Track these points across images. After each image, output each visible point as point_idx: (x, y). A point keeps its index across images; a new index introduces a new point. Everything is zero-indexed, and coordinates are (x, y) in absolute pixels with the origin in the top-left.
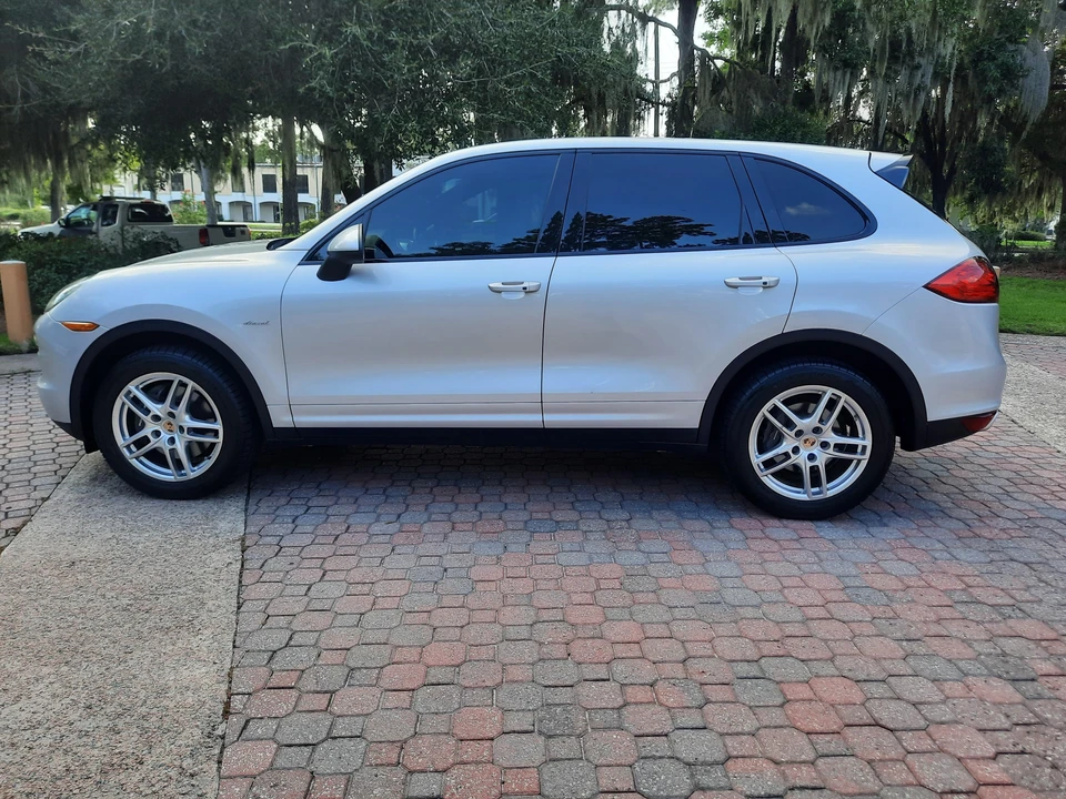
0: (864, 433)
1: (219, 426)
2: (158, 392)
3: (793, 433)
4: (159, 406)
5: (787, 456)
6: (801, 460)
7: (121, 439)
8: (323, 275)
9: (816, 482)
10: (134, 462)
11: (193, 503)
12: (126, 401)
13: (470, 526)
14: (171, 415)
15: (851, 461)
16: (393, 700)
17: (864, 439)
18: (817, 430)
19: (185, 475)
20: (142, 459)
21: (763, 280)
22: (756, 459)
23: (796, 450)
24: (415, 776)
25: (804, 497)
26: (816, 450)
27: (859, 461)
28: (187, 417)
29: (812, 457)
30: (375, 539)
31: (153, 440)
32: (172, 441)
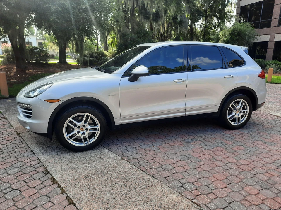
0: (247, 109)
3: (235, 110)
4: (80, 123)
5: (234, 116)
6: (236, 116)
7: (66, 136)
8: (130, 80)
9: (239, 120)
10: (70, 142)
12: (68, 123)
13: (173, 144)
14: (84, 126)
18: (239, 109)
19: (87, 143)
21: (232, 76)
22: (228, 117)
25: (237, 124)
26: (239, 113)
27: (246, 115)
28: (89, 126)
29: (238, 115)
31: (78, 134)
32: (83, 133)
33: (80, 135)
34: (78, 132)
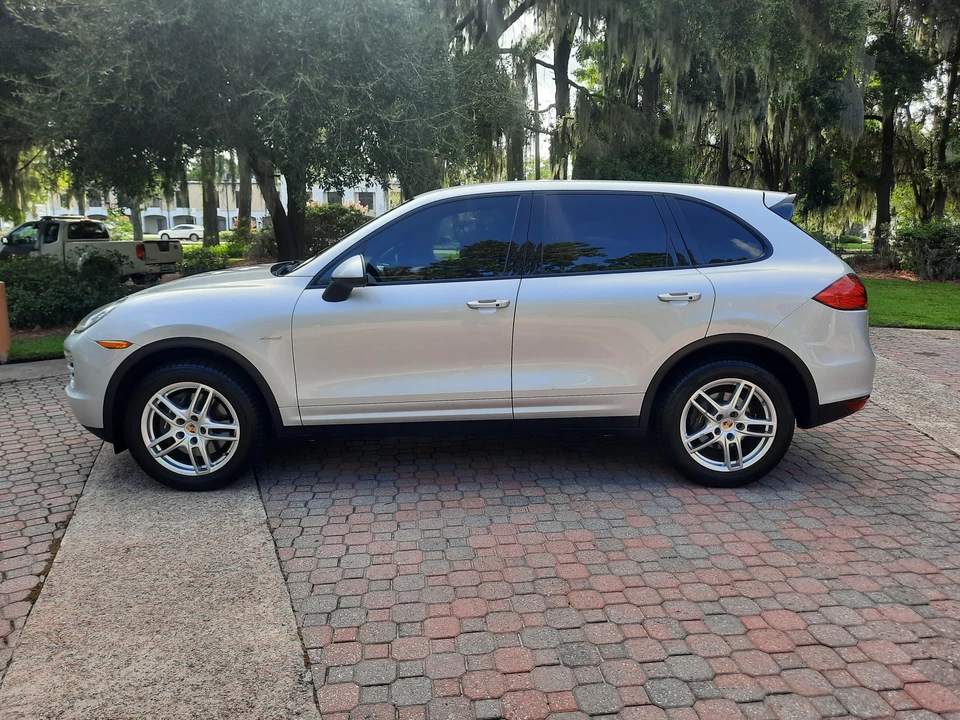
0: (770, 415)
1: (236, 427)
2: (182, 399)
3: (715, 418)
4: (184, 411)
5: (710, 436)
6: (721, 438)
7: (148, 440)
8: (326, 297)
9: (734, 455)
10: (160, 460)
11: (212, 494)
12: (154, 407)
13: (456, 504)
14: (195, 418)
15: (761, 438)
16: (440, 646)
17: (770, 420)
18: (734, 415)
19: (205, 469)
20: (167, 457)
21: (689, 295)
22: (686, 440)
23: (718, 431)
24: (477, 703)
25: (726, 469)
26: (733, 430)
27: (767, 438)
28: (207, 420)
29: (730, 436)
30: (380, 518)
31: (178, 441)
32: (194, 440)
33: (186, 443)
34: (181, 435)
